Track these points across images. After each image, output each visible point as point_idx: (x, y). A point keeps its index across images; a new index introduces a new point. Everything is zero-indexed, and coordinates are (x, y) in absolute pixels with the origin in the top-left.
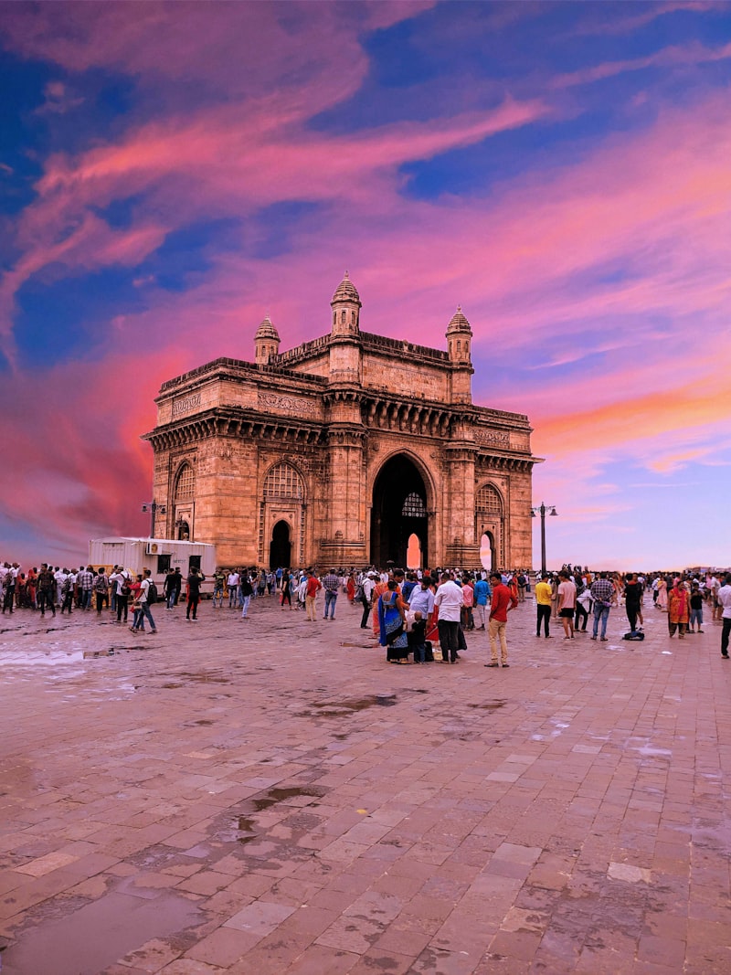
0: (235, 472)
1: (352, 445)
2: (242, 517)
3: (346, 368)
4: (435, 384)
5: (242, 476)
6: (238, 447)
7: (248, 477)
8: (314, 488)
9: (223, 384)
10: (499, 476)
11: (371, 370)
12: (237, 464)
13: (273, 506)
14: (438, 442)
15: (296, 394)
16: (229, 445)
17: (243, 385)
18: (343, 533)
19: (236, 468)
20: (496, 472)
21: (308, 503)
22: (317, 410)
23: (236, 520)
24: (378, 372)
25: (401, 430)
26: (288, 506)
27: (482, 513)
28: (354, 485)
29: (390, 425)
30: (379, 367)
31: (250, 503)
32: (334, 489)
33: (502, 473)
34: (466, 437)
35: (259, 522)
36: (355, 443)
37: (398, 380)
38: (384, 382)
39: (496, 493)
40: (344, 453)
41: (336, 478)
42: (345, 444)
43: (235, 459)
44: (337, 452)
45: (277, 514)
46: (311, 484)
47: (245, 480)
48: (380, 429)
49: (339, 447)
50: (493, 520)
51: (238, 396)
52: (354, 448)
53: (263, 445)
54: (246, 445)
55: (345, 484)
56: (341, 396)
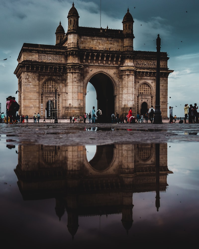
0: (30, 84)
1: (74, 71)
2: (33, 99)
3: (72, 42)
4: (116, 44)
5: (33, 85)
6: (31, 75)
7: (35, 85)
8: (62, 88)
9: (24, 53)
10: (150, 79)
11: (85, 42)
12: (31, 81)
13: (46, 95)
14: (117, 68)
15: (54, 54)
16: (28, 75)
17: (32, 52)
18: (72, 104)
19: (30, 82)
20: (149, 78)
21: (60, 94)
22: (63, 59)
23: (31, 100)
24: (88, 42)
25: (99, 64)
26: (52, 95)
27: (141, 95)
28: (75, 86)
29: (93, 62)
30: (89, 40)
31: (36, 95)
32: (68, 88)
33: (151, 78)
34: (129, 65)
35: (40, 101)
36: (75, 71)
37: (98, 44)
38: (91, 46)
39: (149, 86)
40: (71, 75)
41: (69, 84)
42: (71, 71)
43: (30, 79)
44: (69, 74)
45: (48, 98)
46: (61, 87)
47: (34, 86)
48: (89, 64)
49: (70, 72)
50: (147, 97)
51: (30, 57)
52: (75, 73)
53: (41, 74)
54: (34, 74)
55: (72, 86)
56: (69, 53)
